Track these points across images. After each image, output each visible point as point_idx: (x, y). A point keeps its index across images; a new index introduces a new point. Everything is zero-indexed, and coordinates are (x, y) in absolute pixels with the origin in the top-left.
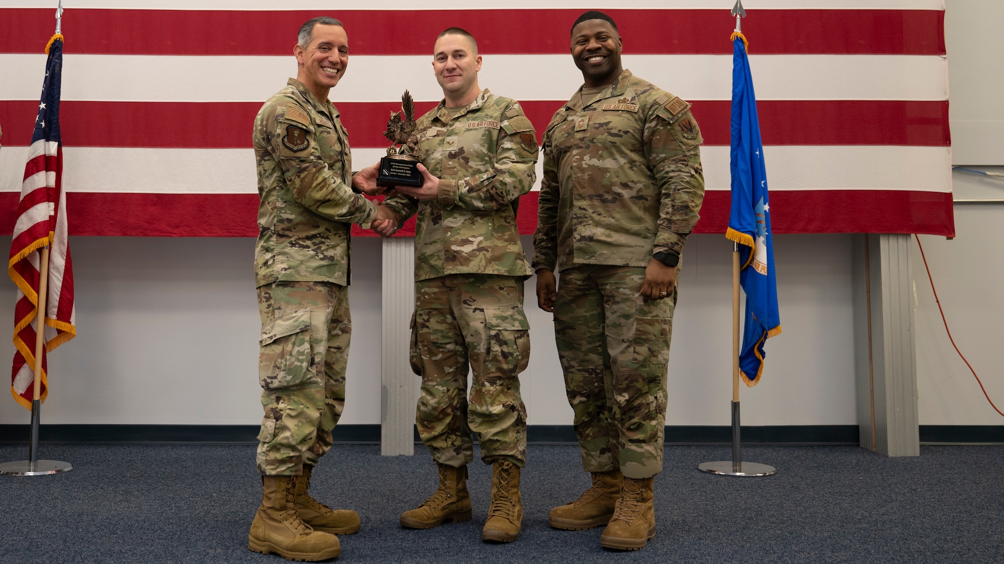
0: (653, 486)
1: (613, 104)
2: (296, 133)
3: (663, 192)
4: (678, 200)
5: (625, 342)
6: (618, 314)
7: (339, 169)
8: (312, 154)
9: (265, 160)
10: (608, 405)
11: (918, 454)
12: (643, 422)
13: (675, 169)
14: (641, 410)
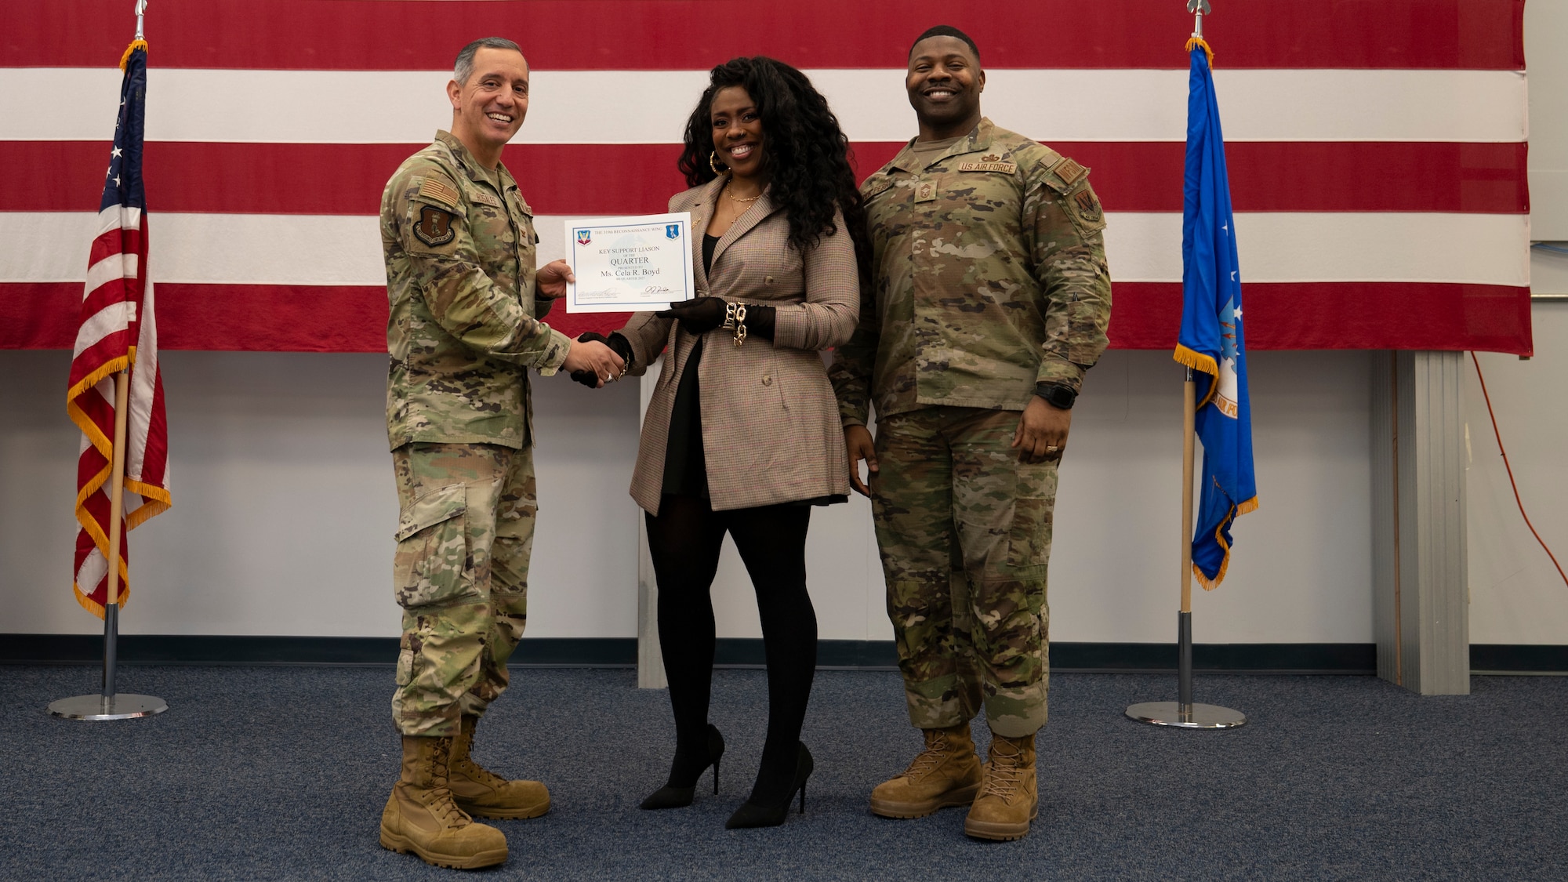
0: (1035, 745)
1: (975, 162)
2: (435, 218)
3: (1054, 300)
4: (1079, 314)
5: (995, 534)
6: (986, 491)
7: (512, 269)
8: (457, 252)
9: (395, 258)
10: (954, 626)
11: (1467, 692)
12: (1024, 656)
13: (1073, 266)
14: (1018, 636)
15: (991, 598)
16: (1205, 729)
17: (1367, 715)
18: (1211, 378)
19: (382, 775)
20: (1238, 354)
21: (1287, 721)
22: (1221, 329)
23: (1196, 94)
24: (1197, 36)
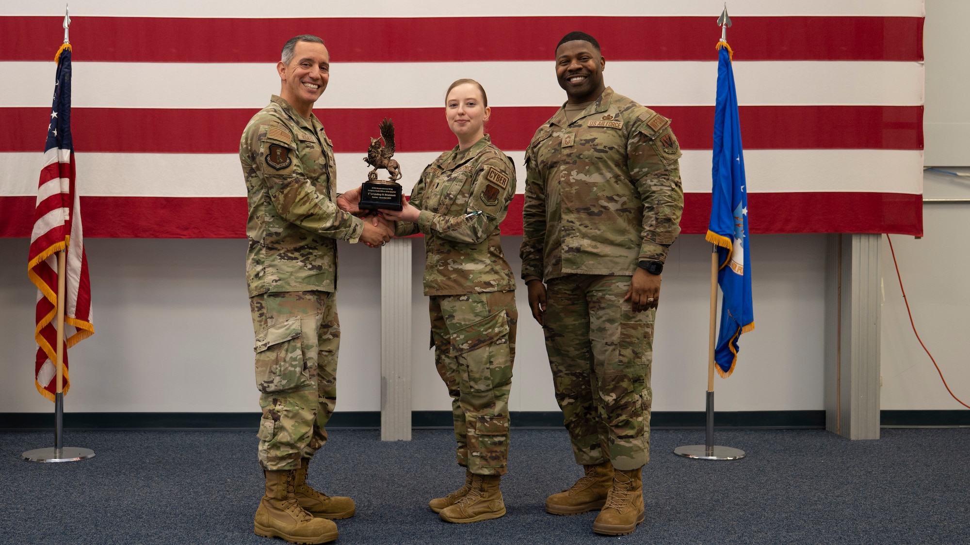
0: (640, 476)
2: (279, 152)
3: (646, 205)
4: (661, 213)
5: (610, 345)
6: (604, 319)
7: (323, 187)
9: (252, 177)
10: (595, 405)
12: (631, 420)
13: (657, 184)
14: (628, 408)
15: (609, 385)
16: (720, 460)
17: (818, 451)
18: (728, 250)
19: (228, 491)
20: (744, 236)
21: (770, 455)
22: (735, 221)
23: (722, 77)
24: (723, 41)
